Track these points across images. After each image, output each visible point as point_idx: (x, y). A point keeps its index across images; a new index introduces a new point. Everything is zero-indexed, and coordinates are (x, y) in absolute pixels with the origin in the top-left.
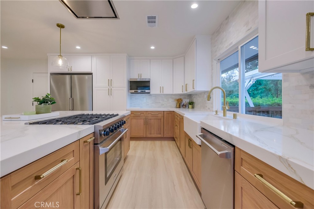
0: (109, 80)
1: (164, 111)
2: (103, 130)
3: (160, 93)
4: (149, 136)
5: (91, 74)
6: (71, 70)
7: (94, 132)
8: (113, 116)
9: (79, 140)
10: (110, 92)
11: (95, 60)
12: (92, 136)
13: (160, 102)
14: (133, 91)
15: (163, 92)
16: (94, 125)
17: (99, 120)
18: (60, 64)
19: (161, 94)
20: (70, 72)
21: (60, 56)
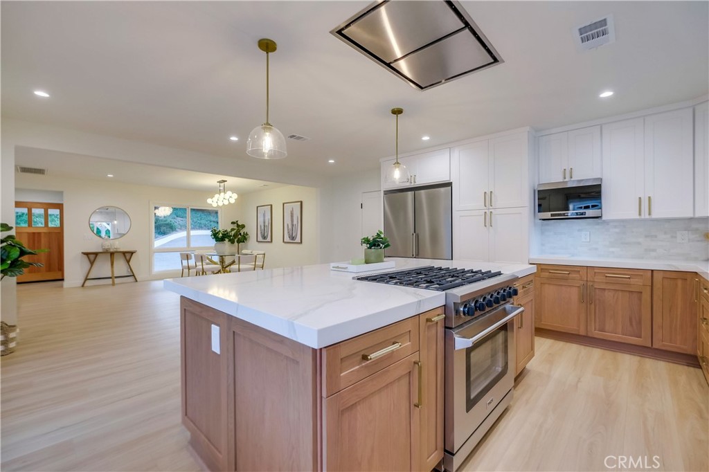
0: (485, 193)
1: (652, 271)
2: (462, 303)
3: (638, 217)
4: (597, 334)
5: (449, 184)
6: (415, 182)
7: (444, 306)
8: (486, 276)
9: (419, 315)
10: (488, 220)
11: (456, 154)
12: (441, 311)
13: (639, 243)
14: (548, 215)
15: (650, 214)
16: (444, 292)
17: (457, 282)
18: (397, 177)
19: (645, 220)
20: (413, 185)
21: (396, 165)
